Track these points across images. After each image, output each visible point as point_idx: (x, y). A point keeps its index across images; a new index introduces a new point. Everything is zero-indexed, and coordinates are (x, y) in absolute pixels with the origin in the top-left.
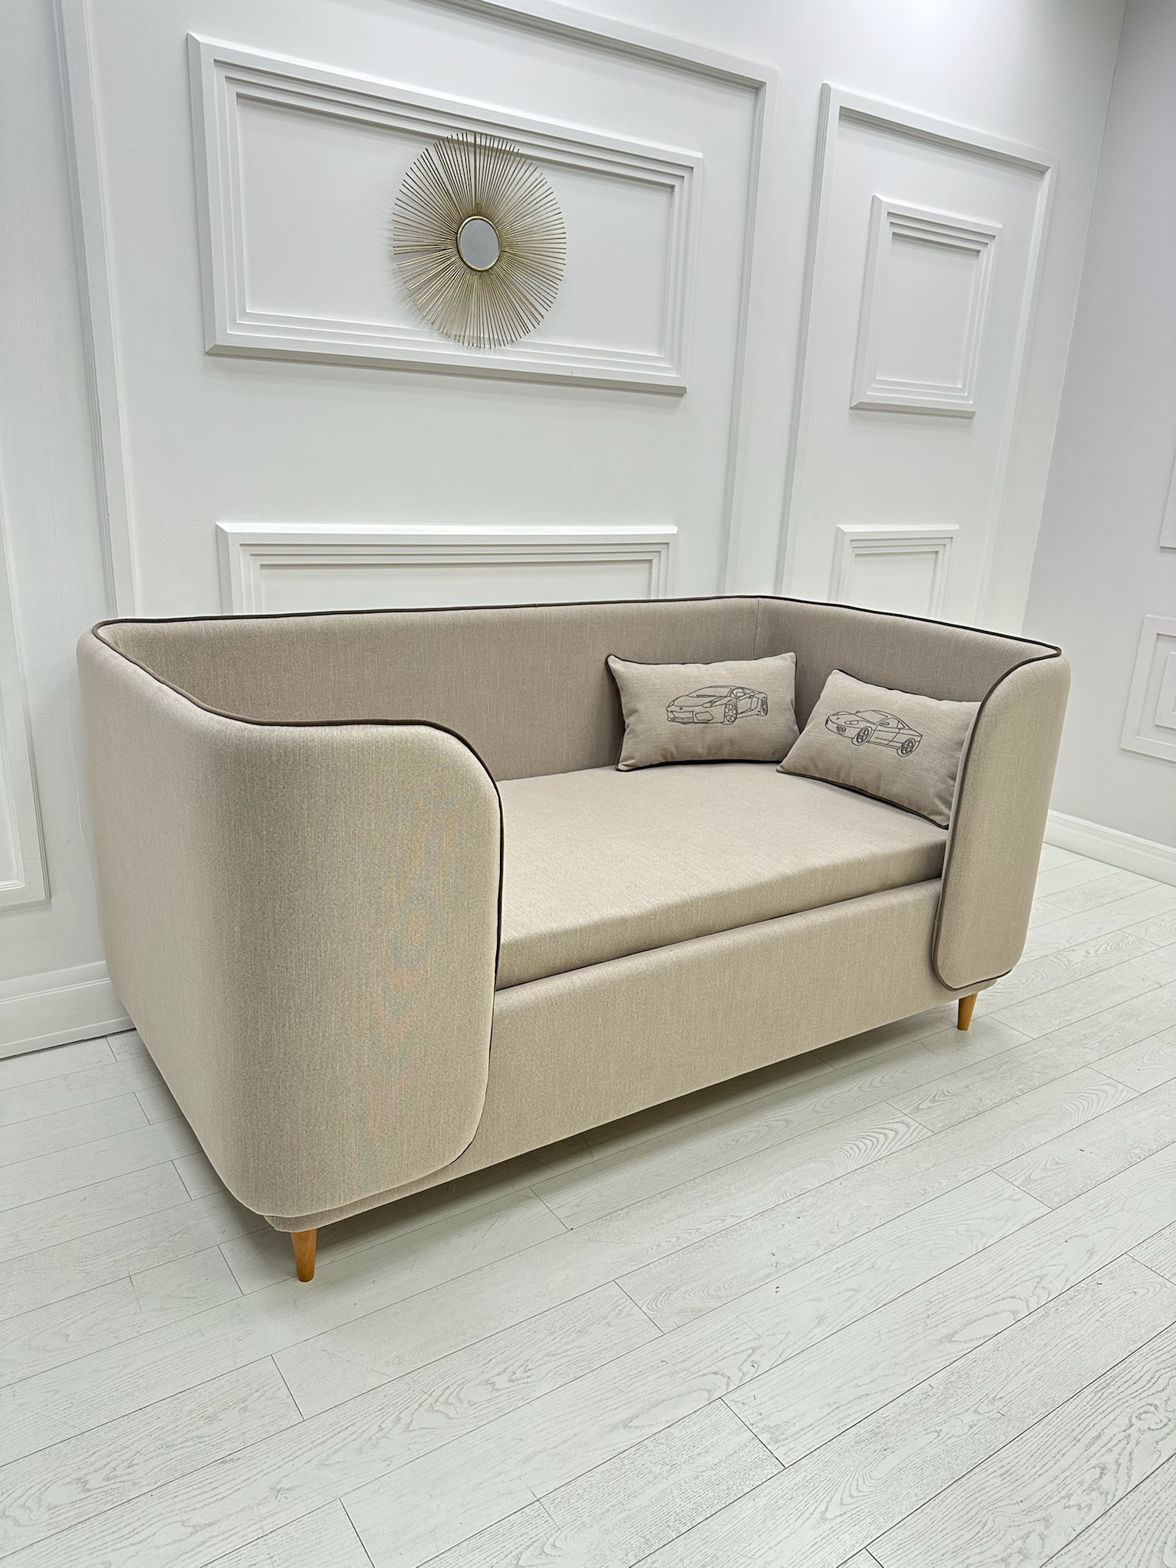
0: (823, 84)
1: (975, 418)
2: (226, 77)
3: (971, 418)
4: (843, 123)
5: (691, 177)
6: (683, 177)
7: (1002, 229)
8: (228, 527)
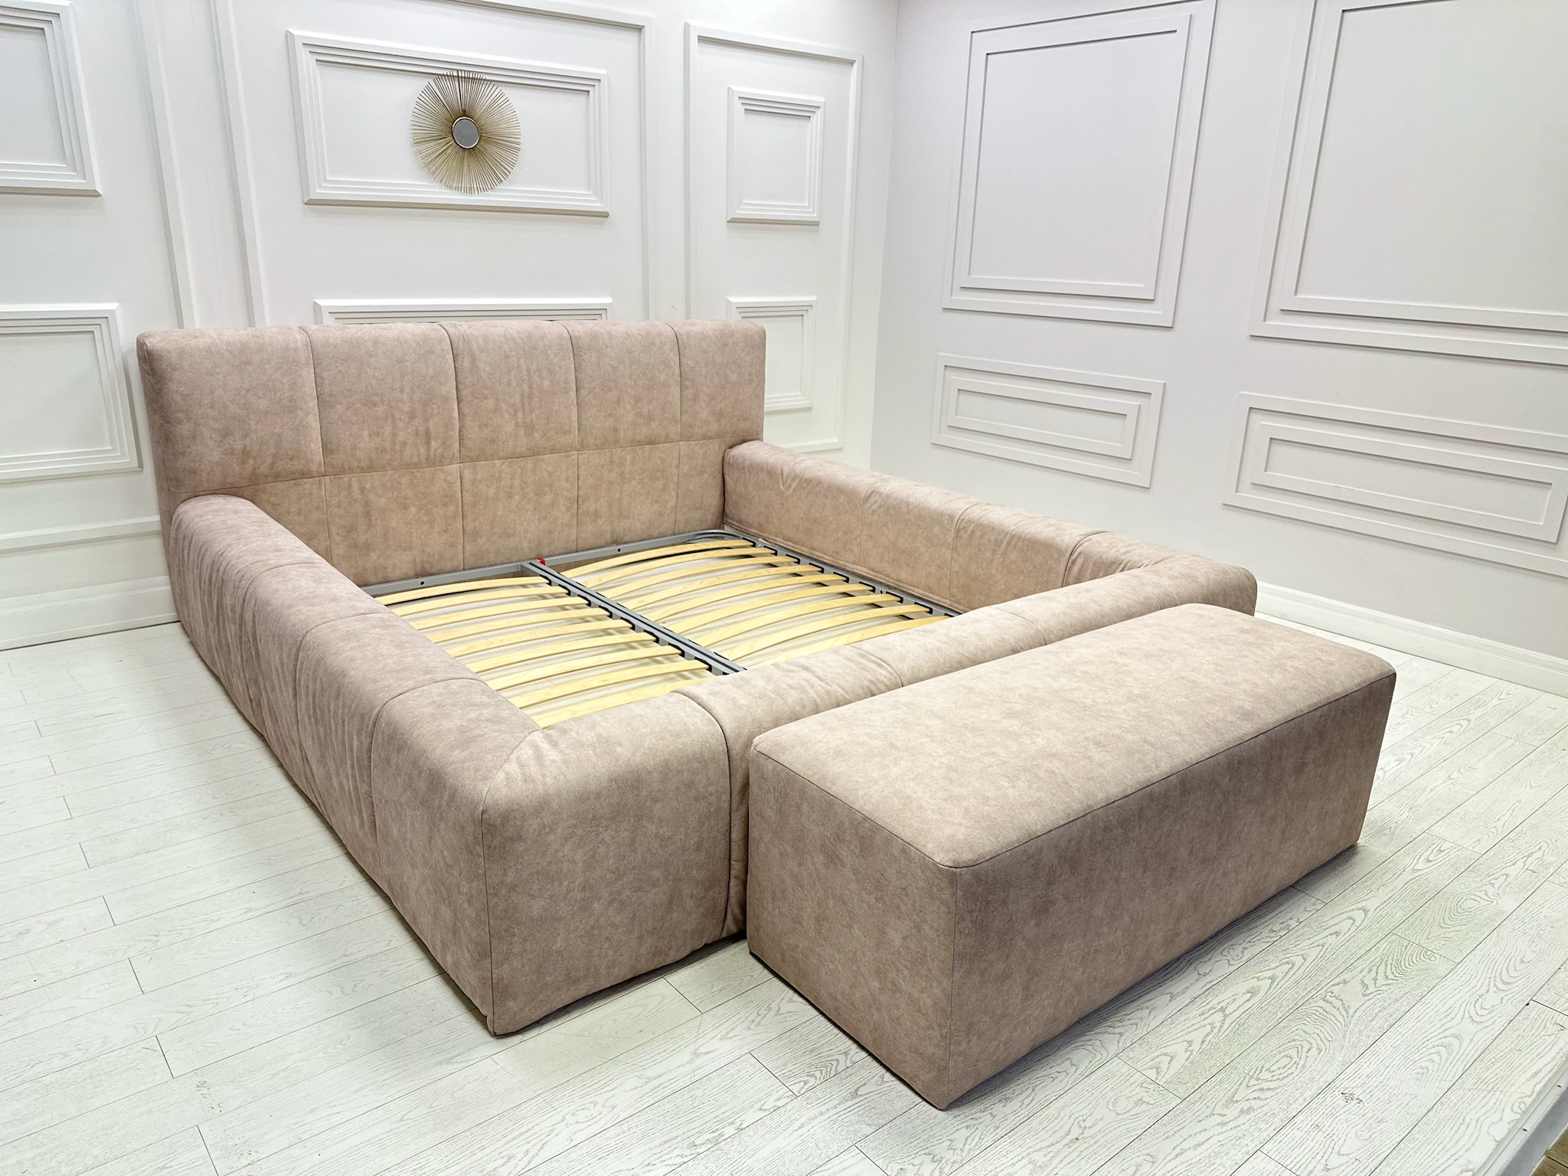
0: (686, 23)
1: (820, 225)
2: (310, 51)
3: (818, 225)
4: (703, 45)
5: (599, 85)
6: (595, 86)
7: (825, 102)
8: (322, 302)
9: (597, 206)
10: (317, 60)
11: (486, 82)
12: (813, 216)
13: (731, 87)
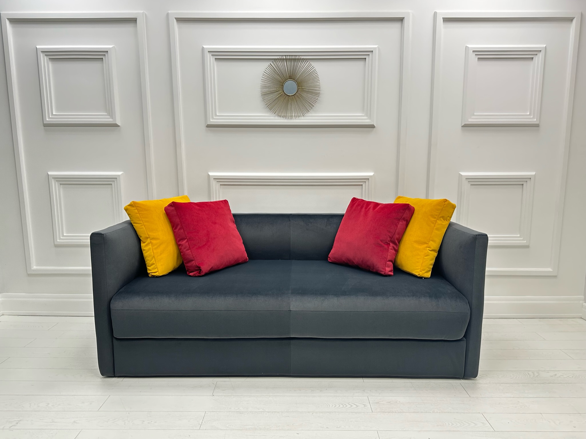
0: (435, 12)
1: (540, 126)
2: (212, 55)
3: (538, 126)
5: (372, 54)
6: (369, 55)
8: (211, 174)
9: (367, 121)
10: (216, 59)
11: (301, 60)
12: (534, 121)
13: (468, 46)
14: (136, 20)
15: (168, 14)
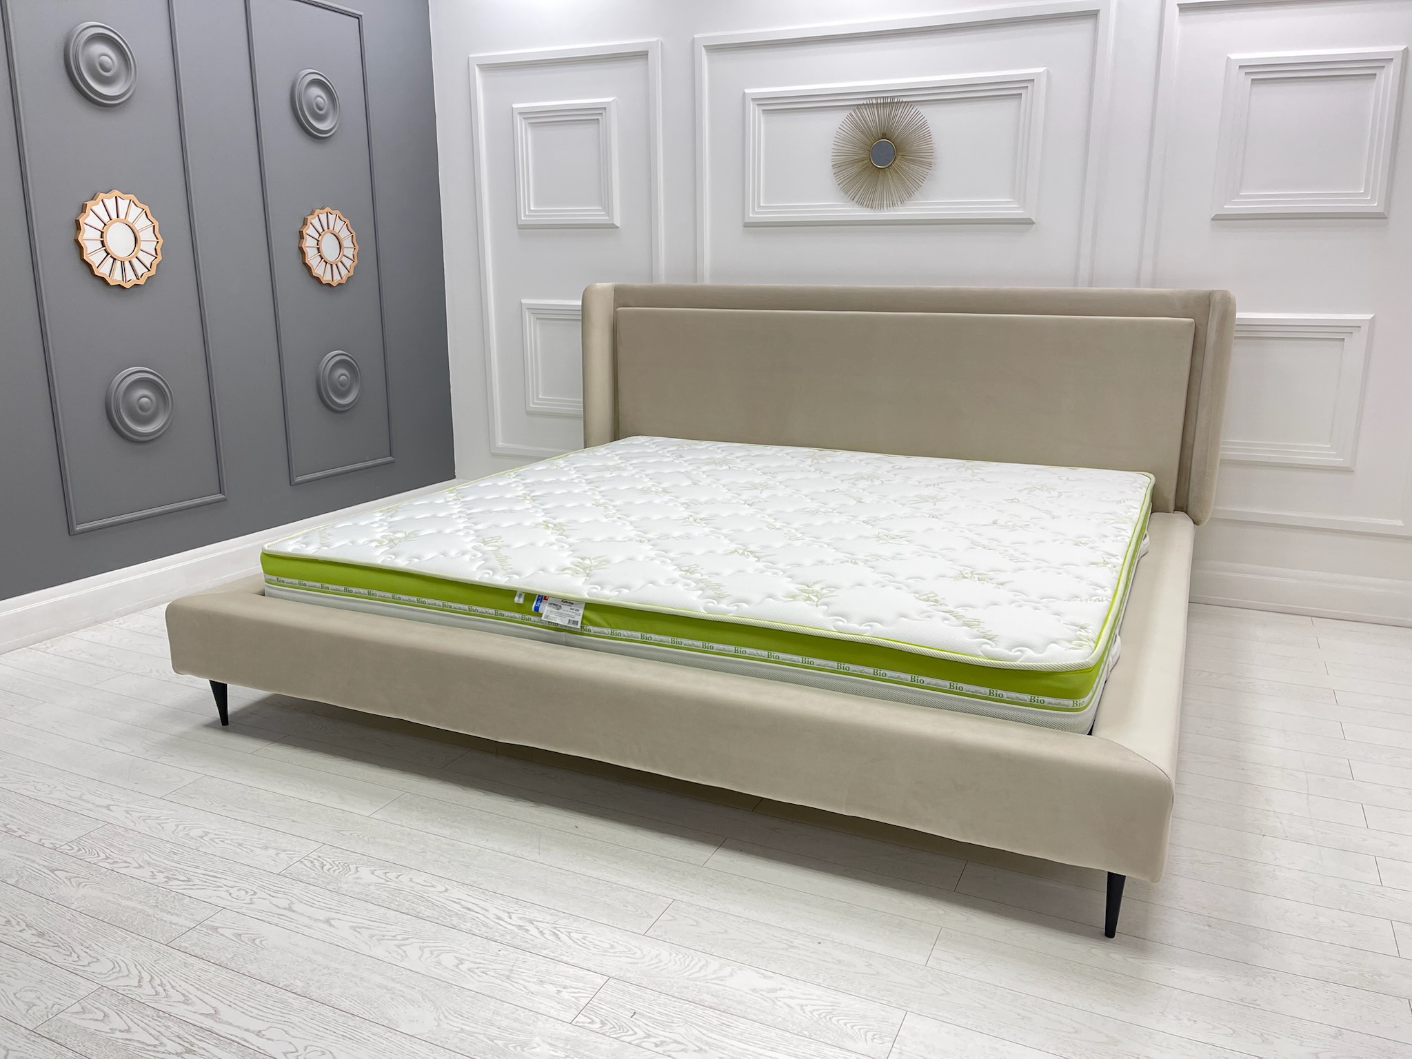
1: (1390, 218)
2: (758, 105)
3: (1387, 218)
4: (1183, 16)
5: (1033, 86)
6: (1027, 87)
9: (1018, 212)
10: (763, 110)
11: (903, 104)
12: (1374, 206)
13: (1229, 55)
14: (646, 53)
15: (693, 40)
